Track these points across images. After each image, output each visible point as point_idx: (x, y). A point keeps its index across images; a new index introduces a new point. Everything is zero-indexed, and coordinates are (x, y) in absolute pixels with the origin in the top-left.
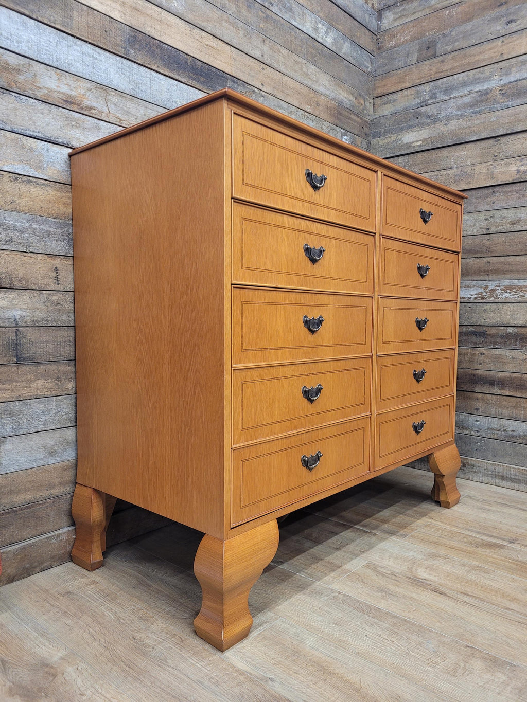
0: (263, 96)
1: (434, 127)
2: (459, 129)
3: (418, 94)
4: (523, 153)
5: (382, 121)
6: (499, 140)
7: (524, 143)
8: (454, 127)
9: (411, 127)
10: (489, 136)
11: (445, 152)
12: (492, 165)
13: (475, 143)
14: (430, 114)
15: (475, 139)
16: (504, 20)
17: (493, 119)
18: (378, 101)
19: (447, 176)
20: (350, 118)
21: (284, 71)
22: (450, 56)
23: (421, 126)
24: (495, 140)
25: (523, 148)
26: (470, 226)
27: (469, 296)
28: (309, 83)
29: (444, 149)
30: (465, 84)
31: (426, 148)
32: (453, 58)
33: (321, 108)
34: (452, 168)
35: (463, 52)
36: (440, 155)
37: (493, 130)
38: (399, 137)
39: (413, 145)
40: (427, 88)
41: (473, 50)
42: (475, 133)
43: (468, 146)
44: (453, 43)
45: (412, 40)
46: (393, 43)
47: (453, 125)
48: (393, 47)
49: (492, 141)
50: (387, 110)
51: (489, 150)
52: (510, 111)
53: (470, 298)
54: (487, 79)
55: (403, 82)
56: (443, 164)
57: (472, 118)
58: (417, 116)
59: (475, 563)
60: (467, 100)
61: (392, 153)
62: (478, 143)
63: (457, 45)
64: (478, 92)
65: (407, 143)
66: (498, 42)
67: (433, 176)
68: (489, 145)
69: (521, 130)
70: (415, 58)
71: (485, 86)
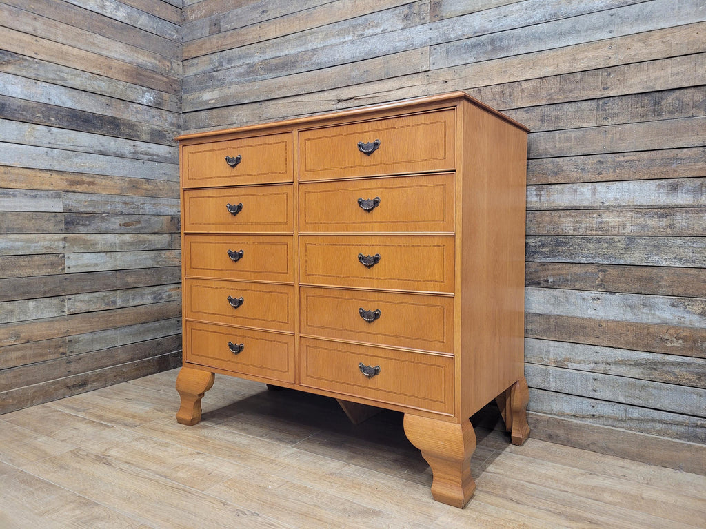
0: (37, 63)
1: (222, 89)
2: (237, 93)
3: (212, 61)
5: (189, 80)
9: (209, 87)
10: (255, 100)
11: (230, 110)
13: (247, 105)
14: (219, 78)
15: (247, 102)
16: (260, 10)
17: (257, 87)
18: (185, 63)
20: (153, 78)
21: (64, 42)
22: (229, 33)
23: (214, 87)
28: (98, 51)
29: (229, 107)
30: (240, 57)
31: (218, 106)
32: (231, 35)
33: (113, 70)
34: (235, 123)
35: (237, 31)
36: (227, 112)
37: (257, 96)
38: (201, 95)
39: (210, 102)
40: (216, 57)
41: (243, 31)
42: (247, 97)
43: (244, 106)
44: (231, 23)
45: (205, 16)
46: (193, 17)
47: (233, 90)
48: (193, 20)
50: (191, 72)
51: (257, 111)
52: (266, 82)
54: (252, 55)
55: (201, 50)
56: (229, 120)
57: (245, 85)
58: (211, 78)
60: (241, 70)
61: (196, 108)
62: (249, 105)
63: (234, 25)
64: (248, 64)
65: (206, 101)
66: (257, 27)
68: (256, 107)
70: (208, 32)
71: (251, 61)
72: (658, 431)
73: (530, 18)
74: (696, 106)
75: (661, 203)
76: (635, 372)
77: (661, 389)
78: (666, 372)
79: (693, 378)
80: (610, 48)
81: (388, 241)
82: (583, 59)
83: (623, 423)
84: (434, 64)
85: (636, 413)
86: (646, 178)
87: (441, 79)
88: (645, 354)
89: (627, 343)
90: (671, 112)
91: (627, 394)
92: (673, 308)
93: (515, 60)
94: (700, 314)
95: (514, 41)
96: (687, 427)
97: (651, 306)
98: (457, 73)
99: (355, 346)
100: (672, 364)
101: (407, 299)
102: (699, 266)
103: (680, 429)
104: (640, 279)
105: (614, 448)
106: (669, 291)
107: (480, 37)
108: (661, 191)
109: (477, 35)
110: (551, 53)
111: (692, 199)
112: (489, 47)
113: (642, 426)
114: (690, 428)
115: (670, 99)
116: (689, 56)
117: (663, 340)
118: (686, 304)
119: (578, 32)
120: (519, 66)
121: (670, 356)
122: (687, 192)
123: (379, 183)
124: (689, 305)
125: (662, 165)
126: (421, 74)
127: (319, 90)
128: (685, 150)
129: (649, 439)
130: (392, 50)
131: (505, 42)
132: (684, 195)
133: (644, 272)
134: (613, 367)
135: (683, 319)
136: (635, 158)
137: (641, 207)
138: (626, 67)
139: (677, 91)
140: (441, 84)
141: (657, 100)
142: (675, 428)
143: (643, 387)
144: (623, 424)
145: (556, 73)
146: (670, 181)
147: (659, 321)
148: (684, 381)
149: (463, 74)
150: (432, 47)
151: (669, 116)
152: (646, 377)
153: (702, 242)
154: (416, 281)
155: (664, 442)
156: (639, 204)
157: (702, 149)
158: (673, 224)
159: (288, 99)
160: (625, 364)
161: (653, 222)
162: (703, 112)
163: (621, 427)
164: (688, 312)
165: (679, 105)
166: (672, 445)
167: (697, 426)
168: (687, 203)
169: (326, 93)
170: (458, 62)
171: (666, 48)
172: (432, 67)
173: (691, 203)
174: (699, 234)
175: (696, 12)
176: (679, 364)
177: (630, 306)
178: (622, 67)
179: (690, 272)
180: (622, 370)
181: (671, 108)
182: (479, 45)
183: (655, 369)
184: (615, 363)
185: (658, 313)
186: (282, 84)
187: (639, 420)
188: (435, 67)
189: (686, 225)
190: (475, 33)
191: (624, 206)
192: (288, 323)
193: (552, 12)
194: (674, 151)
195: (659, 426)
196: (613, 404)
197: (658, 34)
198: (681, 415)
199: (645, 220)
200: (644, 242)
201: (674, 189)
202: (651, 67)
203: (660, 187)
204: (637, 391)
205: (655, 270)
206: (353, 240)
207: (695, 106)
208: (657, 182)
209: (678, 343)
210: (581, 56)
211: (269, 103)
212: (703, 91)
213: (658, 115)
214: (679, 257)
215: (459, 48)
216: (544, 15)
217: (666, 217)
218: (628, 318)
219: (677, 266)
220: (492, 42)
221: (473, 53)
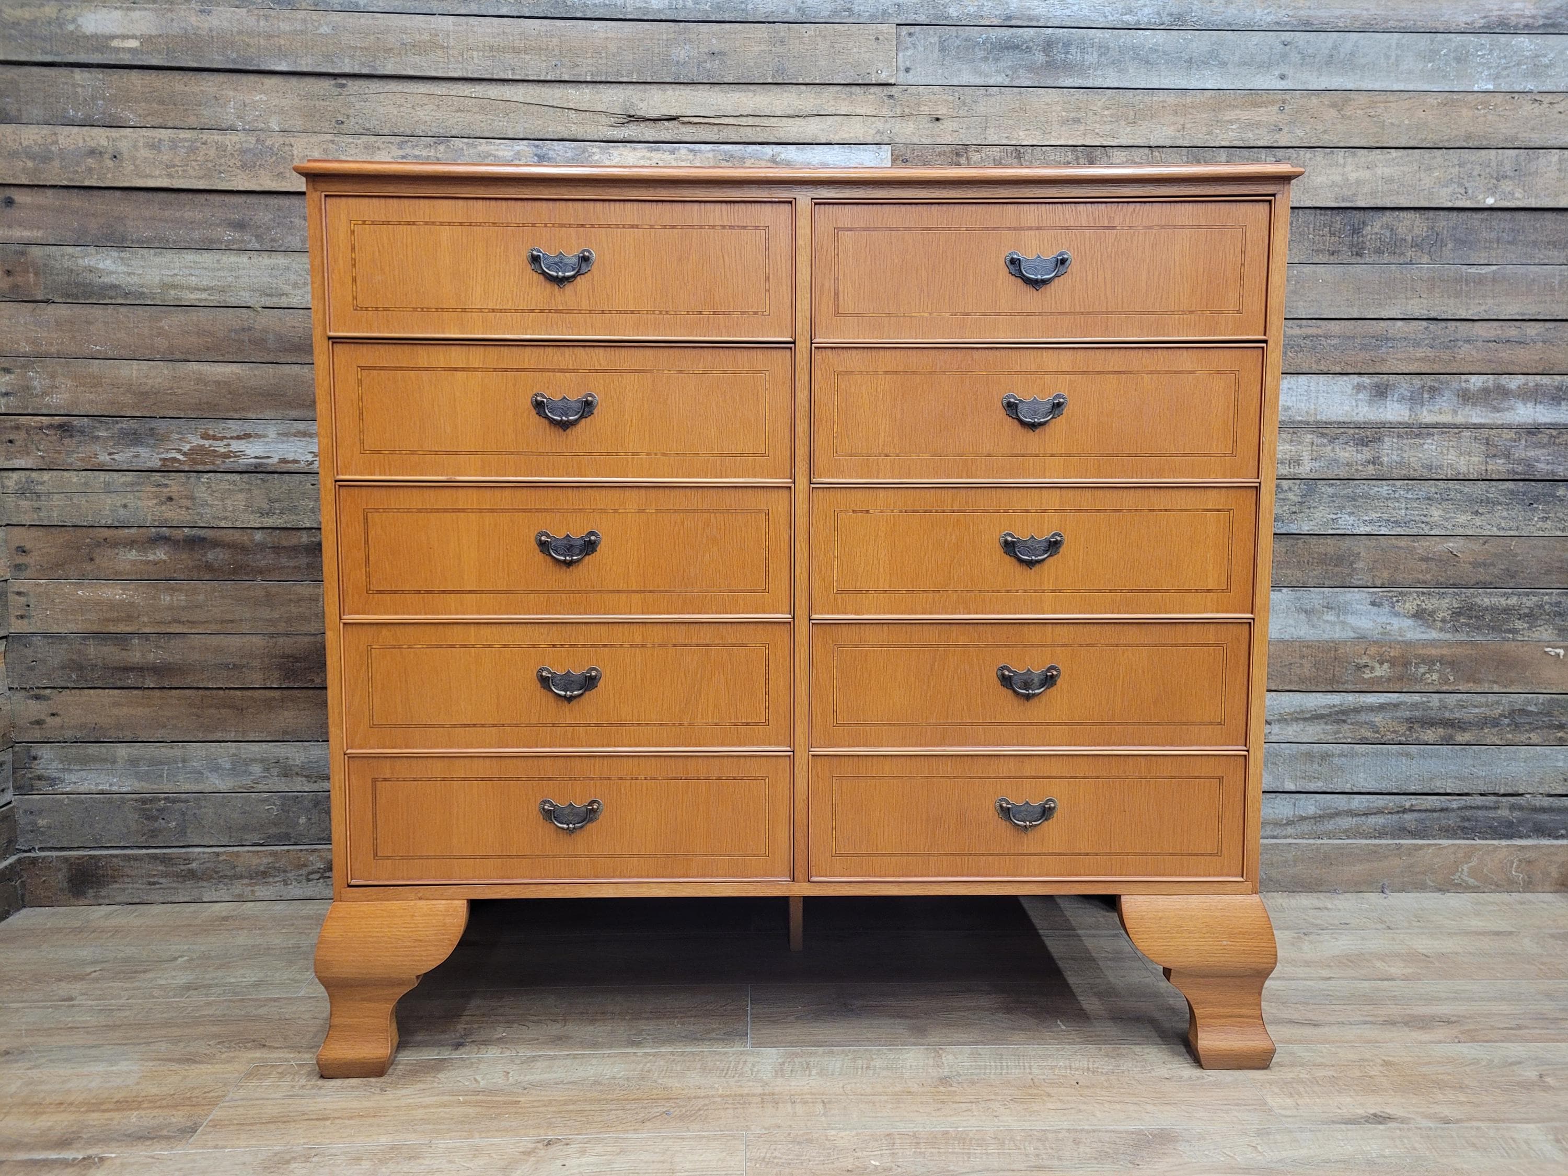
1: (171, 11)
2: (240, 32)
4: (402, 129)
6: (343, 86)
7: (402, 106)
8: (226, 24)
10: (318, 70)
11: (209, 85)
12: (333, 142)
13: (287, 78)
15: (283, 67)
17: (325, 29)
19: (221, 148)
24: (333, 82)
25: (402, 117)
26: (295, 285)
27: (310, 458)
29: (205, 74)
31: (155, 62)
34: (233, 129)
36: (196, 89)
37: (328, 57)
38: (70, 13)
39: (115, 43)
42: (282, 54)
47: (224, 19)
49: (327, 84)
51: (322, 103)
52: (362, 20)
53: (312, 463)
56: (207, 115)
57: (272, 13)
59: (384, 1139)
61: (51, 53)
62: (294, 81)
65: (95, 36)
67: (181, 140)
68: (322, 92)
69: (393, 73)
72: (1346, 831)
73: (1130, 11)
74: (1417, 245)
75: (1360, 418)
76: (1313, 731)
77: (1354, 755)
78: (1361, 724)
79: (1402, 729)
80: (1282, 110)
81: (1086, 500)
82: (1231, 122)
83: (1289, 828)
84: (907, 70)
85: (1310, 806)
86: (1338, 370)
87: (925, 109)
88: (1329, 696)
89: (1302, 681)
90: (1379, 251)
91: (1298, 774)
92: (1375, 609)
93: (1099, 101)
94: (1414, 616)
95: (1095, 55)
96: (1389, 816)
97: (1341, 609)
98: (964, 104)
99: (986, 760)
100: (1371, 709)
101: (1132, 635)
102: (1414, 531)
103: (1380, 820)
104: (1323, 560)
105: (1279, 877)
106: (1366, 579)
107: (1021, 30)
108: (1361, 396)
109: (1013, 23)
110: (1171, 98)
111: (1407, 413)
112: (1040, 58)
113: (1320, 828)
114: (1394, 816)
115: (1375, 227)
116: (1410, 151)
117: (1359, 668)
118: (1395, 599)
119: (1223, 64)
120: (1106, 113)
121: (1369, 695)
122: (1402, 399)
123: (1065, 360)
124: (1398, 601)
125: (1364, 347)
126: (873, 89)
127: (566, 78)
128: (1400, 323)
129: (1339, 847)
130: (793, 14)
131: (1075, 55)
132: (1396, 404)
133: (1330, 546)
134: (1276, 728)
135: (1388, 627)
136: (1320, 332)
137: (1327, 424)
138: (1308, 154)
139: (1388, 213)
140: (924, 123)
141: (1356, 226)
142: (1372, 820)
143: (1325, 757)
144: (1290, 830)
145: (1180, 142)
146: (1376, 379)
147: (1352, 635)
148: (1390, 736)
149: (981, 108)
150: (904, 30)
151: (1375, 258)
152: (1330, 738)
153: (1420, 490)
154: (1159, 591)
155: (1360, 847)
156: (1324, 419)
157: (1424, 323)
158: (1379, 458)
159: (450, 85)
160: (1297, 720)
161: (1346, 454)
162: (1426, 256)
163: (1286, 837)
164: (1397, 615)
165: (1391, 238)
166: (1374, 853)
167: (1405, 811)
168: (1400, 419)
169: (587, 90)
170: (967, 77)
171: (1375, 130)
172: (902, 78)
173: (1406, 419)
174: (1417, 475)
175: (1422, 71)
176: (1382, 707)
177: (1306, 612)
178: (1302, 152)
179: (1402, 543)
180: (1291, 731)
181: (1378, 244)
182: (1017, 47)
183: (1344, 721)
184: (1279, 721)
185: (1351, 620)
186: (426, 37)
187: (1317, 819)
188: (911, 78)
189: (1398, 459)
190: (1009, 18)
191: (1300, 422)
192: (767, 723)
193: (1175, 10)
194: (1382, 323)
195: (1346, 822)
196: (1273, 795)
197: (1362, 99)
198: (1380, 797)
199: (1333, 450)
200: (1331, 490)
201: (1381, 393)
202: (1350, 160)
203: (1359, 388)
204: (1316, 766)
205: (1348, 542)
206: (983, 500)
207: (1415, 245)
208: (1356, 379)
209: (1381, 671)
210: (1230, 115)
211: (375, 85)
212: (1428, 219)
213: (1357, 254)
214: (1385, 516)
215: (971, 45)
216: (1159, 14)
217: (1367, 446)
218: (1302, 633)
219: (1382, 532)
220: (1048, 46)
221: (1001, 64)
